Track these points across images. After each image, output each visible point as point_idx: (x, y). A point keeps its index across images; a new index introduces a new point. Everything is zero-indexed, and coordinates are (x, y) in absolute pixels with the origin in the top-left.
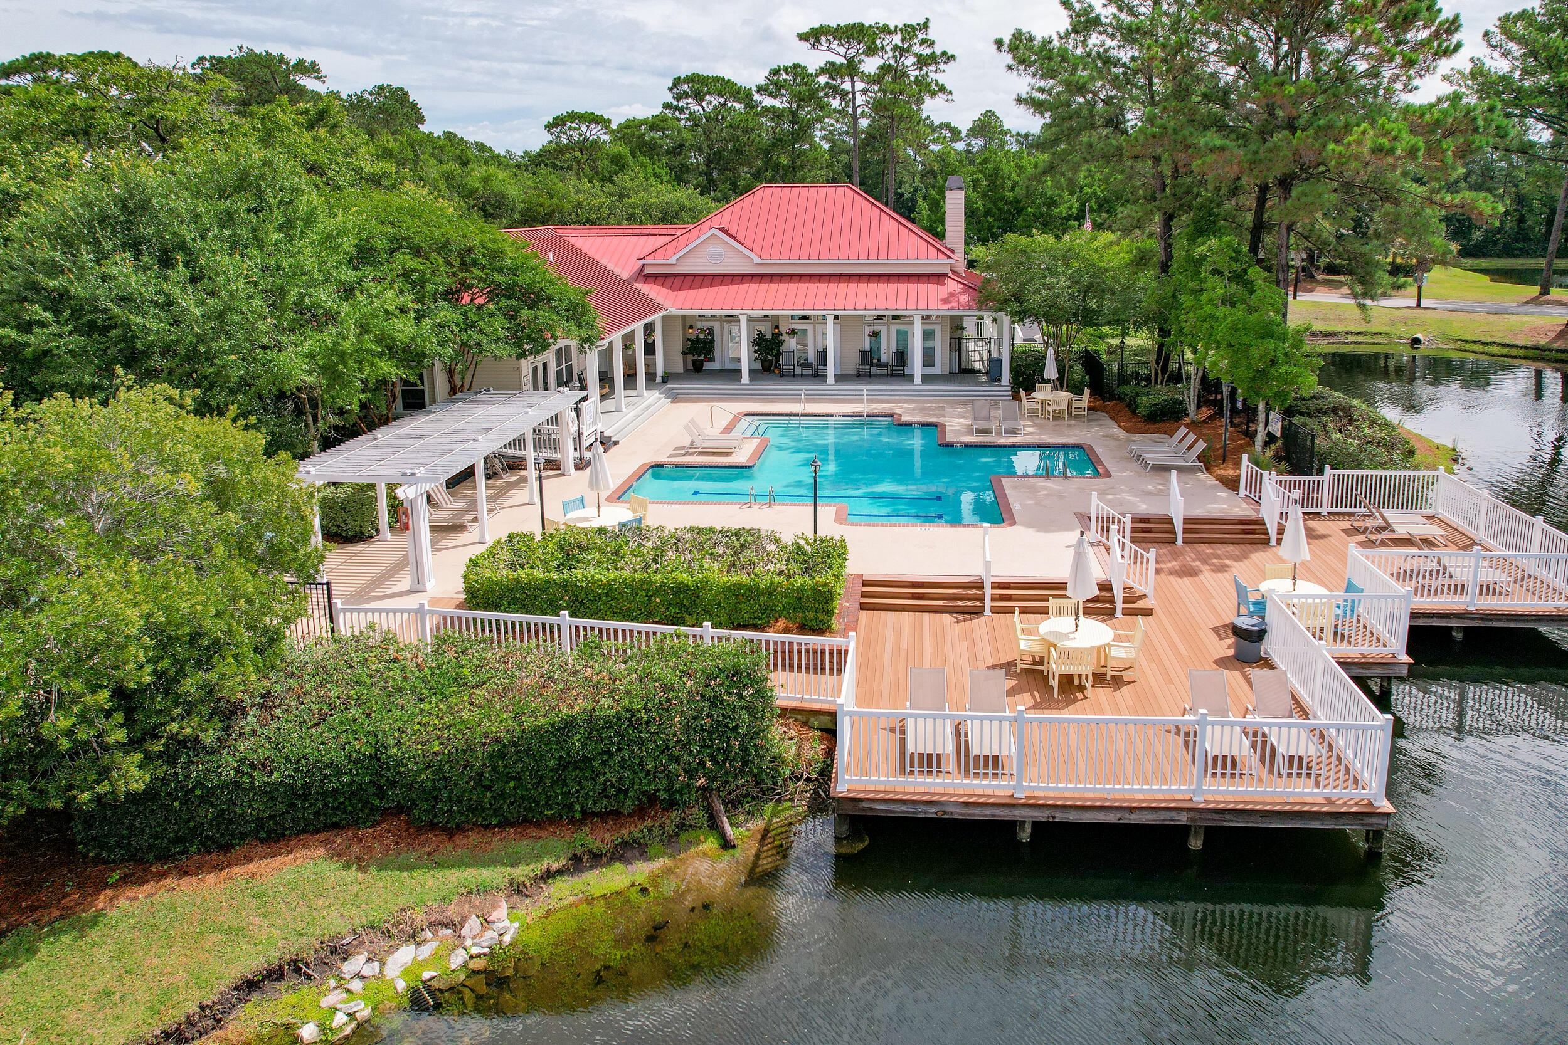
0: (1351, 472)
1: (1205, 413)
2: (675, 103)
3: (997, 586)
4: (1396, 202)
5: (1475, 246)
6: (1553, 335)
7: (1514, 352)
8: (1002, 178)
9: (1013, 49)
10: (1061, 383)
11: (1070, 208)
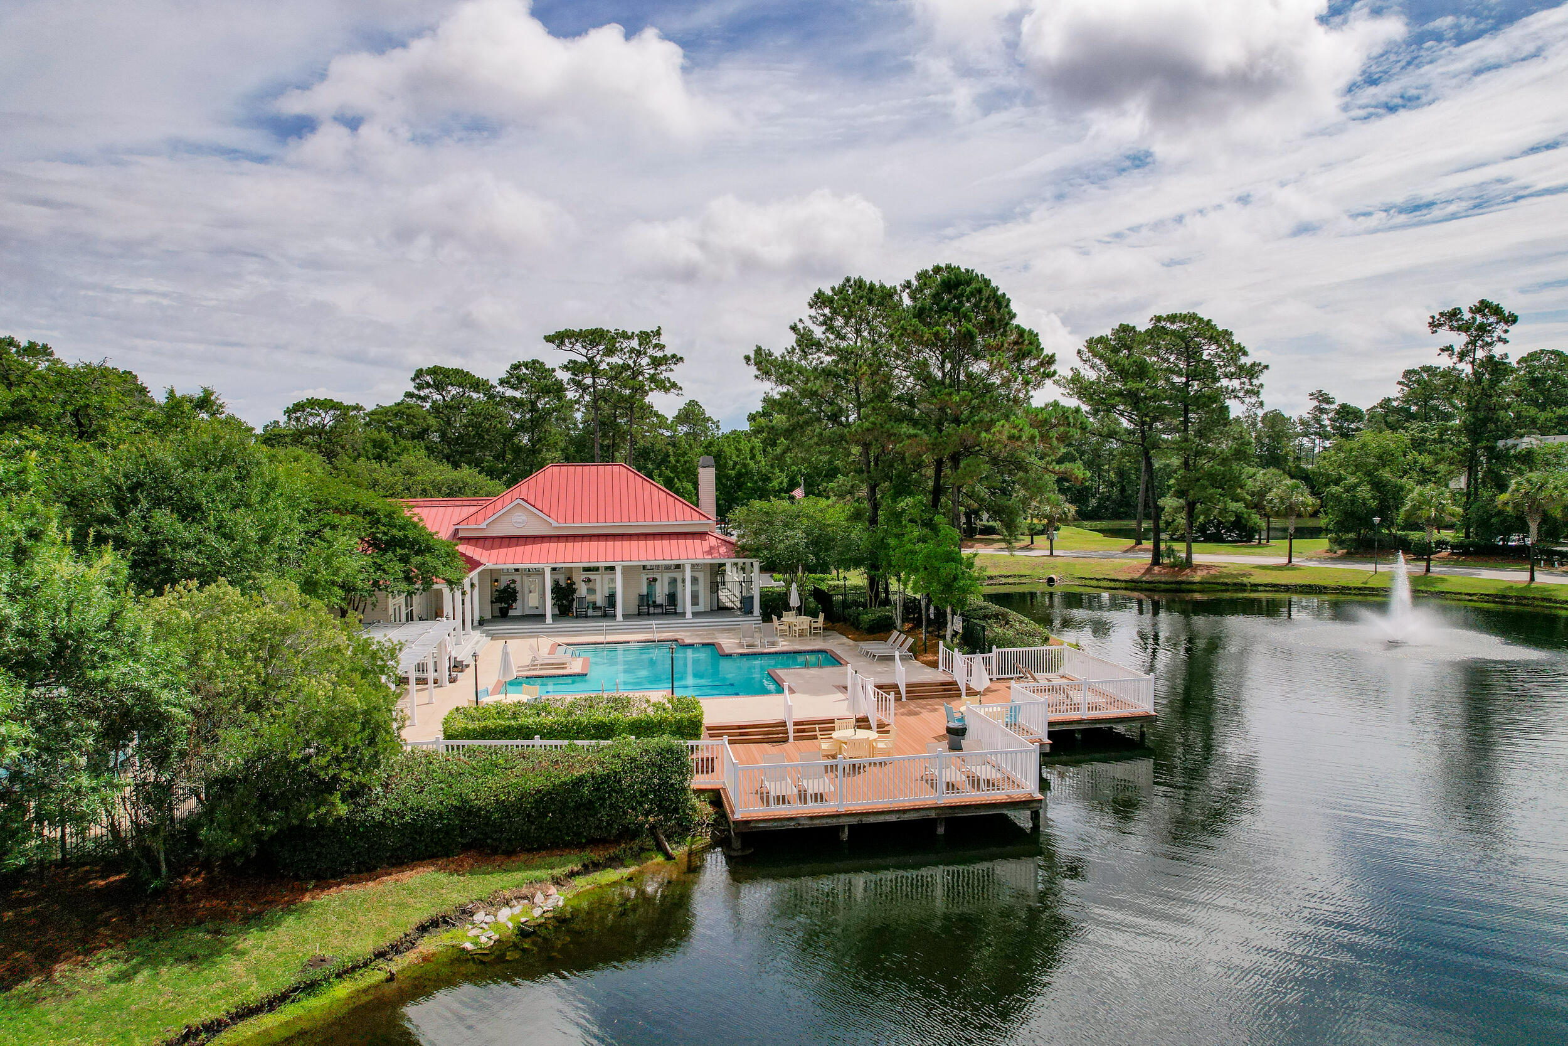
0: (1009, 650)
1: (907, 626)
2: (416, 392)
3: (796, 724)
4: (1026, 471)
5: (1092, 511)
6: (1143, 571)
7: (1118, 585)
8: (725, 458)
9: (758, 364)
10: (800, 611)
11: (781, 483)
